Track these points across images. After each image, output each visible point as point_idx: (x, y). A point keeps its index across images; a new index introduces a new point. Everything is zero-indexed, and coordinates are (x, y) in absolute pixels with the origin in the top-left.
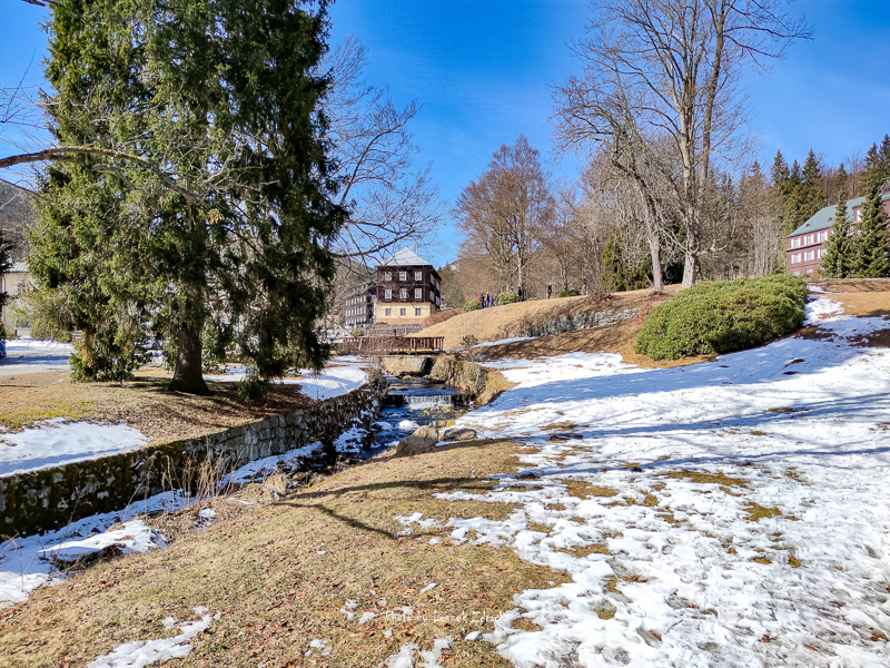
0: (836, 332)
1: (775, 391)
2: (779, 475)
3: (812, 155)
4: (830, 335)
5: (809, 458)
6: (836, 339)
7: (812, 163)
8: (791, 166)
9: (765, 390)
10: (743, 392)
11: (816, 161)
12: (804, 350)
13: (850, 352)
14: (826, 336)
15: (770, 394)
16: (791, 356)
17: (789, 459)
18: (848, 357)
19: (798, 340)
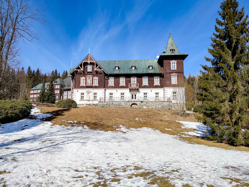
0: (38, 117)
1: (17, 135)
2: (10, 160)
3: (38, 69)
4: (36, 118)
5: (20, 154)
6: (37, 119)
7: (38, 71)
8: (32, 71)
9: (14, 135)
10: (7, 136)
11: (39, 71)
12: (28, 122)
13: (40, 123)
14: (35, 118)
15: (15, 136)
16: (24, 124)
17: (14, 155)
18: (39, 124)
19: (27, 119)
